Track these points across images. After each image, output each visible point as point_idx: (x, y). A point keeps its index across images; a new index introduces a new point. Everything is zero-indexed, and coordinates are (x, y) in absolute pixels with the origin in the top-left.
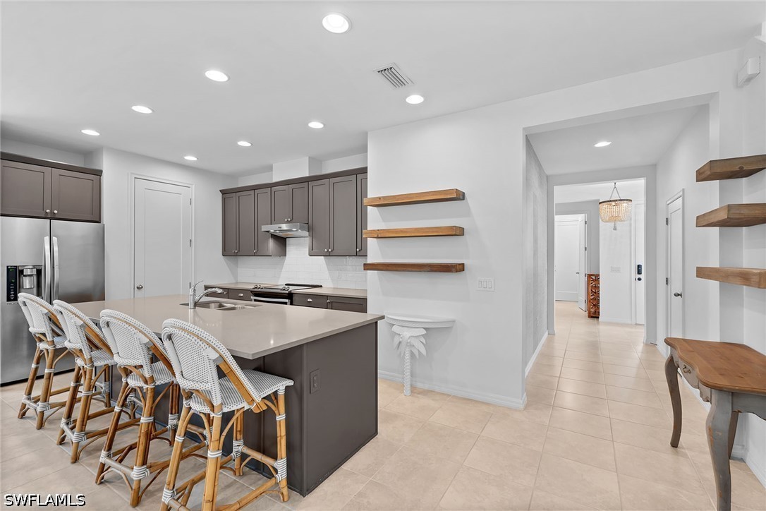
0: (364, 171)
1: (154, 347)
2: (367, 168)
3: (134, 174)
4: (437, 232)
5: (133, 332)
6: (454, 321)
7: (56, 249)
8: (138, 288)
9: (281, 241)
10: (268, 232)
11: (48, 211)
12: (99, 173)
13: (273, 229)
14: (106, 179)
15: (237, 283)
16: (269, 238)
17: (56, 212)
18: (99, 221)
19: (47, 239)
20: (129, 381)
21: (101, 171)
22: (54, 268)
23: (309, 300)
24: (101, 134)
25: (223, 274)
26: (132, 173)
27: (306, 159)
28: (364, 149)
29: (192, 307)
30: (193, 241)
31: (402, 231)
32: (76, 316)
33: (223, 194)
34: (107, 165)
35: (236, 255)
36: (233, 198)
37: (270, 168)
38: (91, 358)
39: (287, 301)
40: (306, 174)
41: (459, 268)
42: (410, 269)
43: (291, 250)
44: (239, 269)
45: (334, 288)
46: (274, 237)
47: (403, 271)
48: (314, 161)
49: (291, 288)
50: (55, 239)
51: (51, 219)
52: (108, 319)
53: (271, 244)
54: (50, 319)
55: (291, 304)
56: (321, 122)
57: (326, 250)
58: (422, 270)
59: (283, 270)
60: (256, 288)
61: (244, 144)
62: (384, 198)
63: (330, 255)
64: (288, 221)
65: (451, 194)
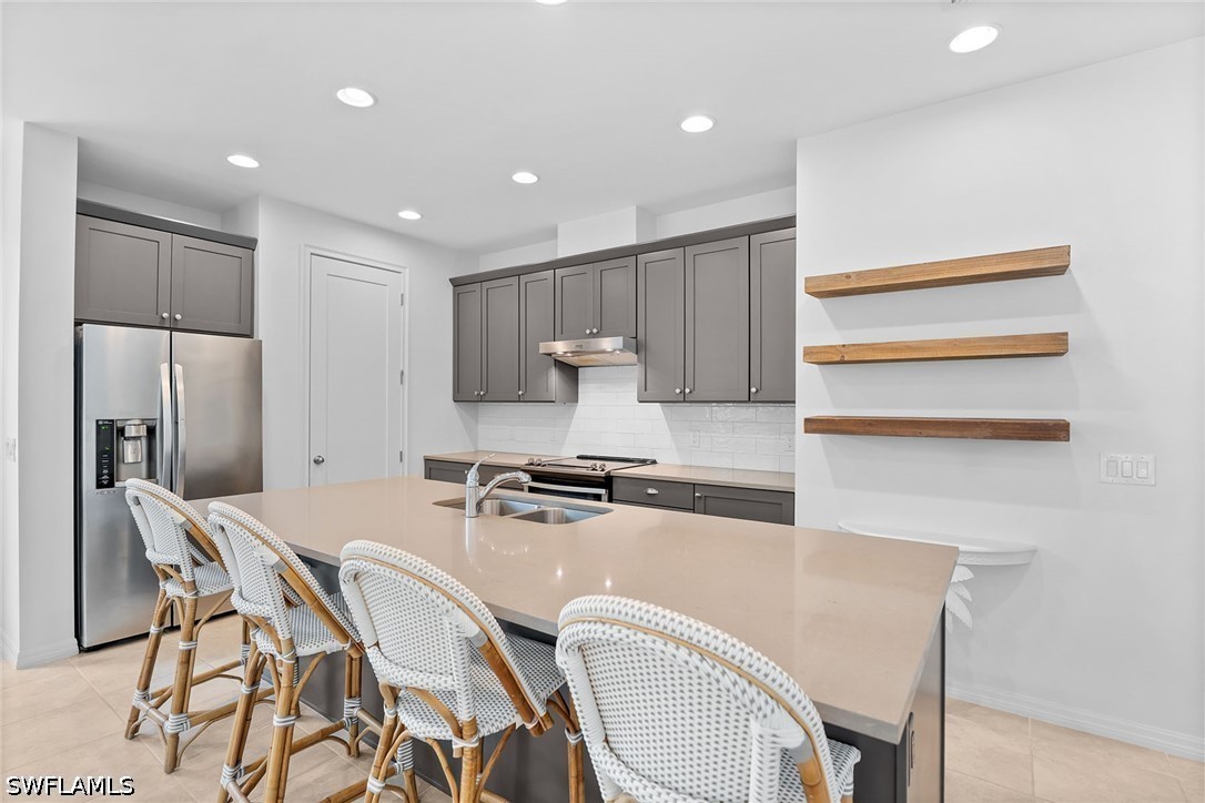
0: (789, 222)
1: (489, 645)
2: (795, 217)
3: (311, 246)
4: (1014, 346)
5: (444, 608)
6: (1034, 552)
7: (180, 387)
8: (316, 462)
9: (570, 371)
10: (550, 355)
11: (165, 315)
12: (250, 244)
13: (560, 347)
14: (262, 254)
15: (476, 452)
16: (548, 368)
17: (178, 317)
18: (250, 336)
19: (165, 368)
20: (404, 718)
21: (255, 241)
22: (177, 423)
23: (650, 491)
24: (261, 166)
25: (452, 435)
26: (306, 246)
27: (631, 212)
28: (788, 178)
29: (474, 513)
30: (406, 373)
31: (908, 347)
32: (265, 542)
33: (454, 286)
34: (265, 228)
35: (481, 400)
36: (475, 294)
37: (552, 233)
38: (291, 639)
39: (602, 491)
40: (630, 239)
41: (1055, 431)
42: (933, 432)
43: (591, 392)
44: (480, 426)
45: (683, 466)
46: (561, 365)
47: (875, 434)
48: (646, 215)
49: (610, 466)
50: (178, 368)
51: (172, 330)
52: (362, 565)
53: (554, 378)
54: (190, 537)
55: (610, 500)
56: (710, 117)
57: (678, 391)
58: (965, 433)
59: (571, 430)
60: (532, 464)
61: (525, 178)
62: (860, 275)
63: (685, 400)
64: (592, 333)
65: (1055, 257)
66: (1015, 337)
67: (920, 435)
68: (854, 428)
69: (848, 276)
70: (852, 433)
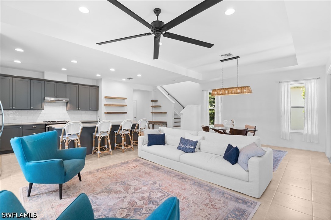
35: (13, 109)
57: (78, 108)
59: (40, 116)
63: (79, 110)
64: (57, 96)
65: (126, 99)
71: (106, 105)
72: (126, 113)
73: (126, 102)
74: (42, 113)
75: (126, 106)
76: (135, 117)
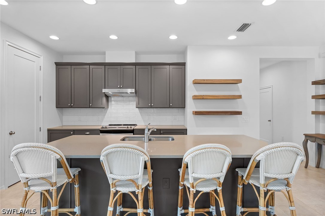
8: (10, 134)
9: (107, 99)
10: (105, 93)
15: (63, 126)
16: (102, 97)
27: (134, 52)
29: (147, 141)
30: (42, 97)
33: (56, 65)
35: (71, 107)
36: (68, 69)
40: (133, 61)
46: (106, 96)
47: (210, 115)
48: (136, 54)
53: (104, 99)
56: (176, 36)
57: (149, 105)
58: (226, 114)
59: (105, 117)
60: (103, 128)
61: (113, 37)
62: (207, 80)
63: (151, 107)
64: (120, 87)
65: (240, 81)
66: (234, 95)
67: (218, 115)
68: (205, 114)
69: (204, 80)
70: (205, 115)
71: (196, 98)
72: (240, 113)
73: (241, 90)
74: (108, 112)
75: (240, 97)
76: (270, 121)
